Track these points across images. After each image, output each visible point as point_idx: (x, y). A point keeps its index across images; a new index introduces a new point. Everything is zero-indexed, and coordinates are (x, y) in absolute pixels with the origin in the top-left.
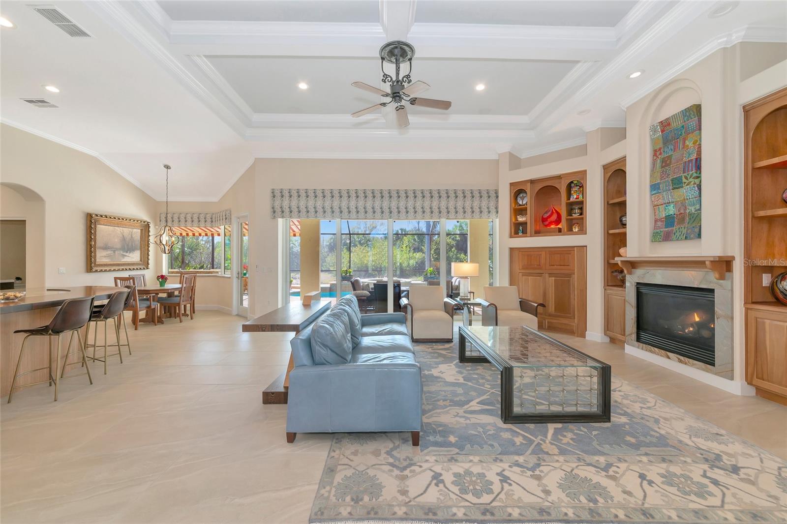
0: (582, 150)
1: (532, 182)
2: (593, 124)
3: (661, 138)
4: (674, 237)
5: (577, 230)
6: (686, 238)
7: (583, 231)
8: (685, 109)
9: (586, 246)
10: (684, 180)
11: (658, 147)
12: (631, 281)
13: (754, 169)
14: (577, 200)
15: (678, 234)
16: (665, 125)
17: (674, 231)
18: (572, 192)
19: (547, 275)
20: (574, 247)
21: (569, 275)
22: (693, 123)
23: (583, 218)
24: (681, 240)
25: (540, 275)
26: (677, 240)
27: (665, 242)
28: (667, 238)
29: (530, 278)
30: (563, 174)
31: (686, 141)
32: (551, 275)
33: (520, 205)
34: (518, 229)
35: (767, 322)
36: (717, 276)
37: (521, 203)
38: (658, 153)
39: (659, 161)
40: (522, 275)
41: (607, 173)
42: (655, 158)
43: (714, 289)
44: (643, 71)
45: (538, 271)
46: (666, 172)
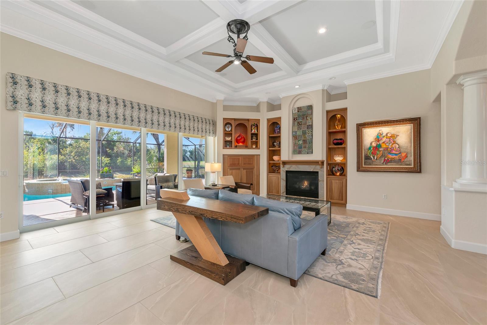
0: (257, 108)
1: (235, 120)
3: (297, 113)
4: (303, 153)
5: (255, 147)
6: (308, 153)
7: (257, 147)
8: (308, 106)
9: (260, 155)
10: (307, 132)
11: (295, 117)
12: (283, 170)
13: (329, 132)
14: (255, 133)
15: (304, 152)
16: (299, 109)
17: (302, 150)
18: (252, 128)
19: (242, 169)
20: (255, 155)
21: (253, 169)
22: (310, 112)
23: (257, 142)
24: (306, 154)
25: (239, 169)
26: (304, 154)
27: (299, 155)
28: (300, 153)
29: (233, 171)
30: (250, 119)
31: (307, 118)
32: (244, 169)
33: (227, 131)
34: (227, 144)
36: (321, 167)
37: (227, 130)
38: (296, 119)
39: (296, 122)
40: (230, 170)
41: (269, 122)
42: (294, 121)
43: (318, 172)
45: (238, 167)
46: (300, 127)
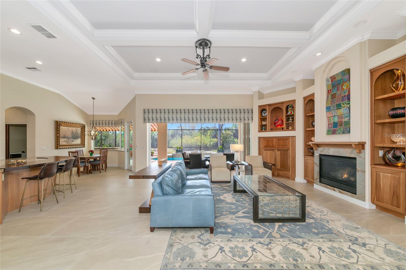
0: (293, 90)
1: (269, 105)
2: (299, 77)
3: (331, 84)
4: (337, 132)
5: (291, 128)
6: (343, 133)
7: (294, 129)
8: (343, 71)
9: (295, 136)
10: (342, 105)
11: (329, 89)
12: (317, 154)
13: (375, 100)
14: (291, 114)
15: (339, 131)
16: (333, 78)
17: (337, 130)
18: (289, 110)
19: (276, 150)
20: (289, 137)
21: (287, 150)
22: (346, 77)
23: (294, 123)
24: (341, 134)
25: (273, 150)
26: (339, 134)
27: (332, 135)
28: (334, 133)
29: (268, 151)
30: (284, 102)
31: (343, 86)
32: (278, 150)
33: (263, 116)
34: (262, 128)
35: (381, 174)
36: (358, 151)
37: (264, 115)
38: (330, 92)
39: (330, 96)
40: (265, 150)
41: (305, 101)
42: (328, 94)
43: (356, 158)
44: (322, 53)
45: (272, 148)
46: (333, 101)
